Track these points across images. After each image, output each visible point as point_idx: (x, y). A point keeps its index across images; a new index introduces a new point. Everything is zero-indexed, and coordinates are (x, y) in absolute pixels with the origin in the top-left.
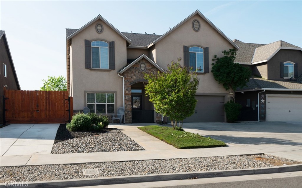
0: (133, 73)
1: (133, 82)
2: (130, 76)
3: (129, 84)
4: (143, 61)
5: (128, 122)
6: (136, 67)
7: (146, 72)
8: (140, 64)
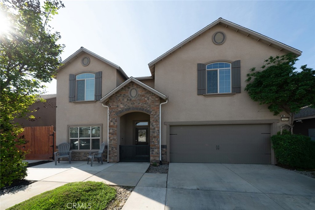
0: (120, 101)
1: (120, 111)
2: (116, 104)
3: (115, 115)
4: (134, 86)
5: (111, 160)
6: (124, 95)
7: (138, 98)
8: (129, 91)
